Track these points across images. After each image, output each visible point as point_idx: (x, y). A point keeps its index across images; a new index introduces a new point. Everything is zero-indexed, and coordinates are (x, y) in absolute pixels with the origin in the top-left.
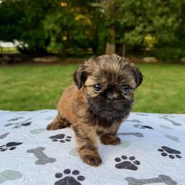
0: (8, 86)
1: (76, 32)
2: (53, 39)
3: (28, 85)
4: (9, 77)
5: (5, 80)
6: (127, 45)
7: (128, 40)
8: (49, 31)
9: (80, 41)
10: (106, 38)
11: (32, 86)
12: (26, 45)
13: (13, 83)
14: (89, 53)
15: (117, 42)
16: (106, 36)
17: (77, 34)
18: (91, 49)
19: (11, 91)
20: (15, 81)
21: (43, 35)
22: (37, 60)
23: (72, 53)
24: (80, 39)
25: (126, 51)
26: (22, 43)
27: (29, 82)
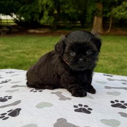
0: (7, 53)
1: (67, 6)
2: (46, 13)
3: (24, 53)
4: (8, 46)
5: (5, 48)
6: (113, 18)
7: (116, 14)
8: (42, 6)
9: (70, 15)
10: (94, 12)
11: (28, 54)
12: (22, 18)
13: (11, 51)
14: (77, 25)
15: (104, 15)
16: (94, 9)
17: (68, 8)
18: (79, 22)
19: (10, 57)
20: (13, 49)
21: (38, 9)
22: (32, 31)
23: (62, 25)
24: (71, 13)
25: (112, 24)
26: (18, 16)
27: (25, 51)
